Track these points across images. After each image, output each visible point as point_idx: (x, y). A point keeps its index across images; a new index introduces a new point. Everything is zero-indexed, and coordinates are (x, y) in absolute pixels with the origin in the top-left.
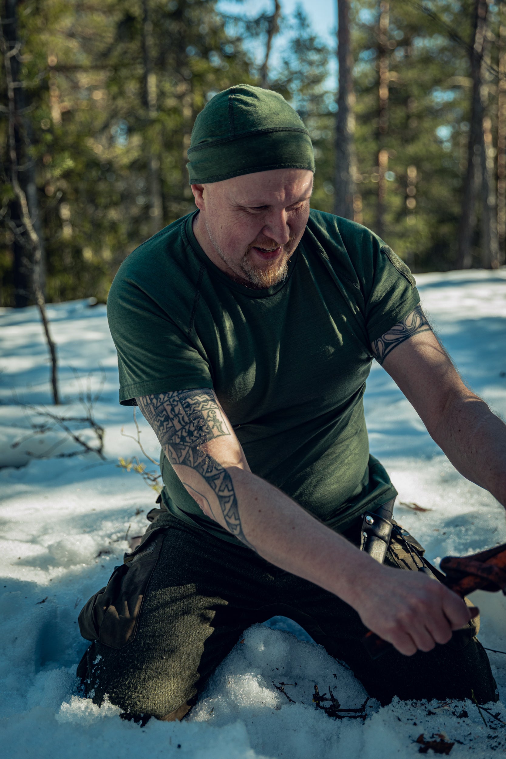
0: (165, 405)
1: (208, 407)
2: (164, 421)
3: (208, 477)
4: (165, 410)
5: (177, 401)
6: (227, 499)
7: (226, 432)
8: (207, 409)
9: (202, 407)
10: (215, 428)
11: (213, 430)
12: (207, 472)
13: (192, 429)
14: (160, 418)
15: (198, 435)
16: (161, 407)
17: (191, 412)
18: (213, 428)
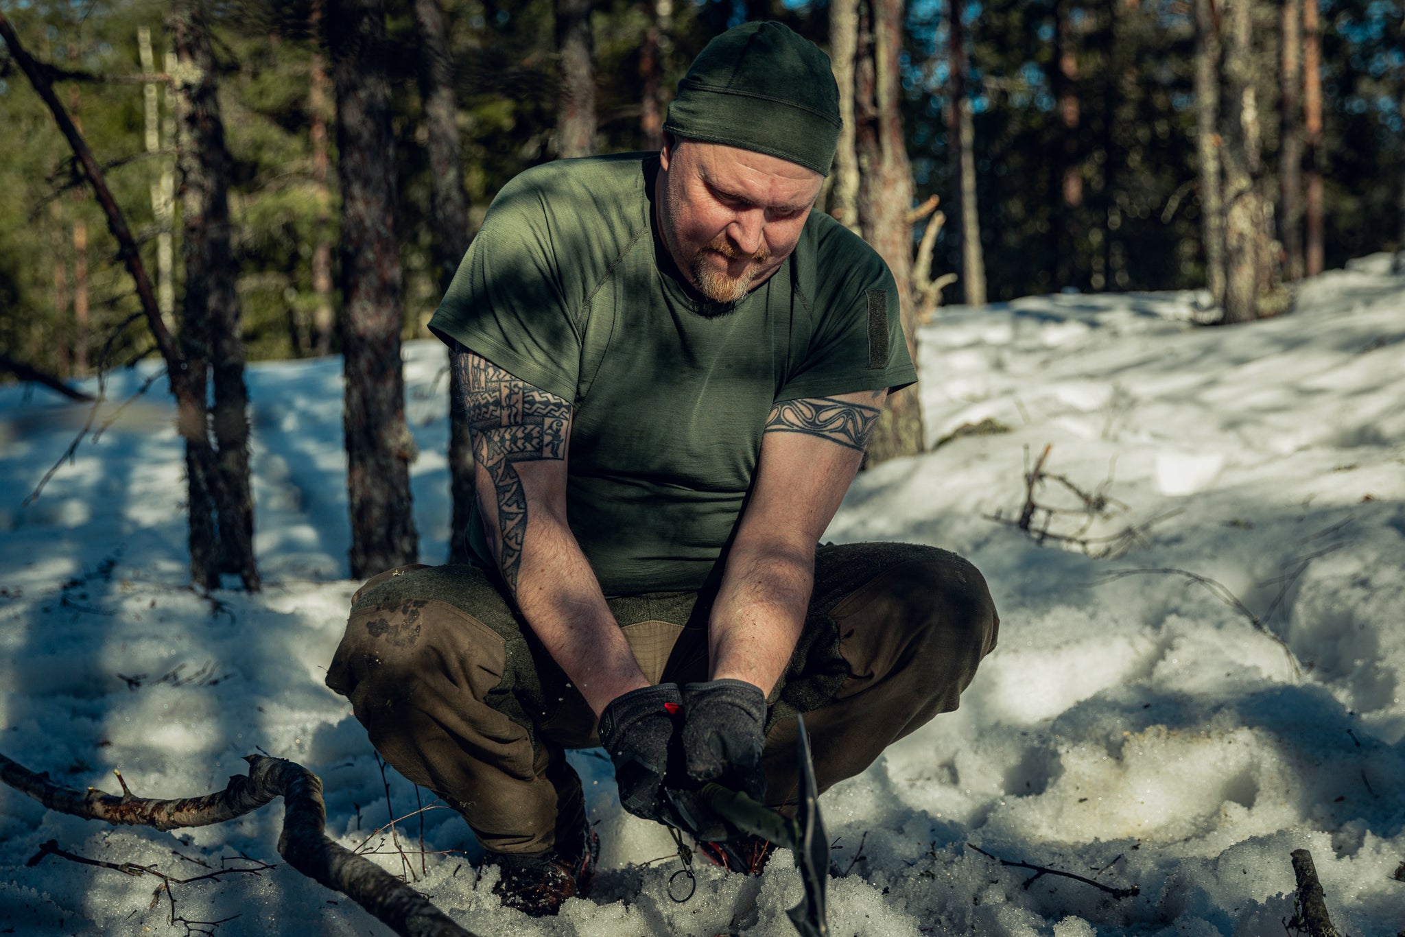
0: (503, 384)
1: (557, 414)
2: (492, 404)
3: (504, 512)
4: (500, 390)
5: (520, 388)
6: (511, 552)
7: (560, 456)
8: (554, 416)
9: (549, 412)
10: (550, 447)
11: (545, 448)
12: (506, 504)
13: (520, 434)
14: (489, 398)
15: (522, 447)
16: (496, 385)
17: (530, 412)
18: (547, 445)
